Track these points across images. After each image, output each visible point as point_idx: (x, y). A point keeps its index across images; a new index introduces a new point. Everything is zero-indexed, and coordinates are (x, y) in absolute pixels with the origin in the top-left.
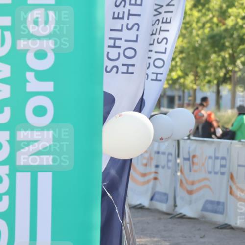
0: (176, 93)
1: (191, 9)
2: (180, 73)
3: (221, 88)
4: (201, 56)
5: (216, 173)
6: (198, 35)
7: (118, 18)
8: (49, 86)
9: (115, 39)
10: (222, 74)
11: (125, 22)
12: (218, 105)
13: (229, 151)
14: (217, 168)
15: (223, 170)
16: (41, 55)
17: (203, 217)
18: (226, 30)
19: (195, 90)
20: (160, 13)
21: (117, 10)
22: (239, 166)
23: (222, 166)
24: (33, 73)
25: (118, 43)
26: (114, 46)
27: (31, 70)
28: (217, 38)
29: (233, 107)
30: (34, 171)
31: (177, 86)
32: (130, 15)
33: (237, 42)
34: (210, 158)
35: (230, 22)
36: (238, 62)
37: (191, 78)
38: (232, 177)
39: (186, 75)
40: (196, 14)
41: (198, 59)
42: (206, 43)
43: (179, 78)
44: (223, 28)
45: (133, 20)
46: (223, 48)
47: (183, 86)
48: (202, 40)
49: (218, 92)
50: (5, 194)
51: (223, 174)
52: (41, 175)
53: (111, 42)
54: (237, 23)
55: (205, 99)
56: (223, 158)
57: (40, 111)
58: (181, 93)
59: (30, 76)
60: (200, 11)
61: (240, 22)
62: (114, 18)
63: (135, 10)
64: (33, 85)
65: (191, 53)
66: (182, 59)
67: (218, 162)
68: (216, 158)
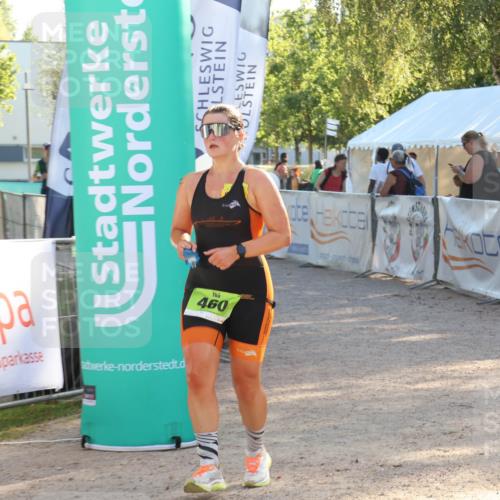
0: (261, 151)
1: (268, 75)
2: (263, 133)
3: (300, 145)
4: (280, 117)
5: (300, 220)
6: (276, 98)
7: (205, 82)
8: (147, 145)
9: (202, 101)
10: (299, 133)
11: (210, 85)
12: (298, 160)
13: (309, 200)
14: (300, 215)
15: (306, 217)
16: (138, 117)
17: (289, 257)
18: (301, 93)
19: (277, 148)
20: (242, 79)
21: (203, 75)
22: (319, 213)
23: (304, 214)
24: (132, 134)
25: (205, 104)
26: (202, 108)
27: (131, 131)
28: (293, 101)
29: (311, 162)
30: (139, 220)
31: (261, 145)
32: (215, 79)
33: (311, 103)
34: (293, 207)
35: (304, 85)
36: (313, 123)
37: (273, 137)
38: (312, 223)
39: (268, 135)
40: (274, 79)
41: (278, 120)
42: (283, 105)
43: (263, 137)
44: (298, 91)
45: (218, 83)
46: (299, 109)
47: (266, 144)
48: (280, 101)
49: (297, 149)
50: (115, 240)
51: (306, 220)
52: (144, 224)
53: (200, 105)
54: (310, 87)
55: (284, 156)
56: (305, 207)
57: (140, 168)
58: (265, 151)
59: (130, 136)
60: (276, 76)
61: (313, 86)
62: (201, 83)
63: (219, 74)
64: (133, 144)
65: (273, 115)
66: (264, 120)
67: (300, 211)
68: (299, 207)
